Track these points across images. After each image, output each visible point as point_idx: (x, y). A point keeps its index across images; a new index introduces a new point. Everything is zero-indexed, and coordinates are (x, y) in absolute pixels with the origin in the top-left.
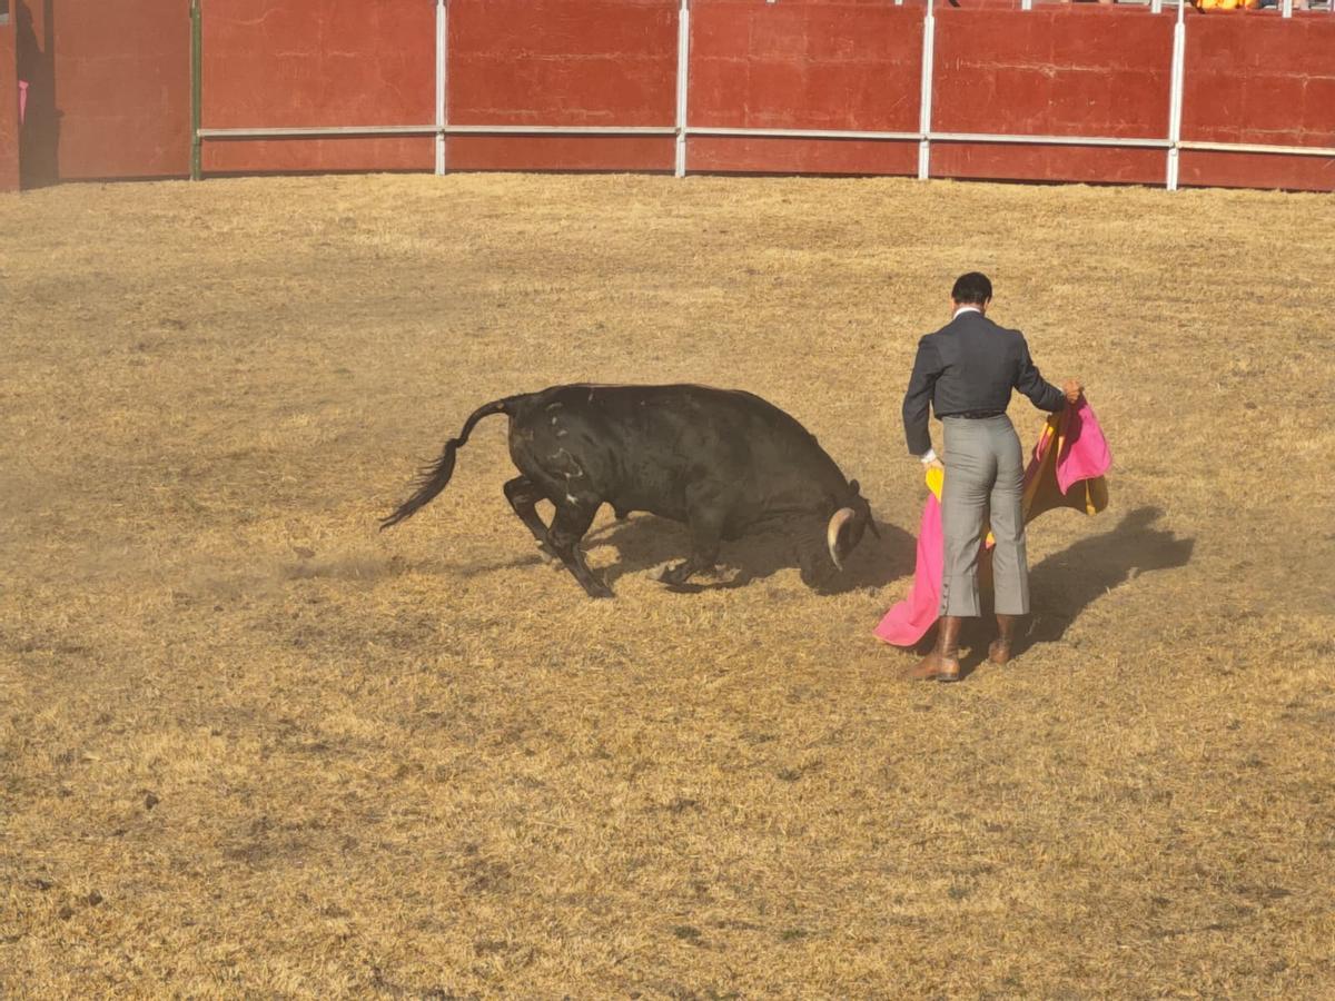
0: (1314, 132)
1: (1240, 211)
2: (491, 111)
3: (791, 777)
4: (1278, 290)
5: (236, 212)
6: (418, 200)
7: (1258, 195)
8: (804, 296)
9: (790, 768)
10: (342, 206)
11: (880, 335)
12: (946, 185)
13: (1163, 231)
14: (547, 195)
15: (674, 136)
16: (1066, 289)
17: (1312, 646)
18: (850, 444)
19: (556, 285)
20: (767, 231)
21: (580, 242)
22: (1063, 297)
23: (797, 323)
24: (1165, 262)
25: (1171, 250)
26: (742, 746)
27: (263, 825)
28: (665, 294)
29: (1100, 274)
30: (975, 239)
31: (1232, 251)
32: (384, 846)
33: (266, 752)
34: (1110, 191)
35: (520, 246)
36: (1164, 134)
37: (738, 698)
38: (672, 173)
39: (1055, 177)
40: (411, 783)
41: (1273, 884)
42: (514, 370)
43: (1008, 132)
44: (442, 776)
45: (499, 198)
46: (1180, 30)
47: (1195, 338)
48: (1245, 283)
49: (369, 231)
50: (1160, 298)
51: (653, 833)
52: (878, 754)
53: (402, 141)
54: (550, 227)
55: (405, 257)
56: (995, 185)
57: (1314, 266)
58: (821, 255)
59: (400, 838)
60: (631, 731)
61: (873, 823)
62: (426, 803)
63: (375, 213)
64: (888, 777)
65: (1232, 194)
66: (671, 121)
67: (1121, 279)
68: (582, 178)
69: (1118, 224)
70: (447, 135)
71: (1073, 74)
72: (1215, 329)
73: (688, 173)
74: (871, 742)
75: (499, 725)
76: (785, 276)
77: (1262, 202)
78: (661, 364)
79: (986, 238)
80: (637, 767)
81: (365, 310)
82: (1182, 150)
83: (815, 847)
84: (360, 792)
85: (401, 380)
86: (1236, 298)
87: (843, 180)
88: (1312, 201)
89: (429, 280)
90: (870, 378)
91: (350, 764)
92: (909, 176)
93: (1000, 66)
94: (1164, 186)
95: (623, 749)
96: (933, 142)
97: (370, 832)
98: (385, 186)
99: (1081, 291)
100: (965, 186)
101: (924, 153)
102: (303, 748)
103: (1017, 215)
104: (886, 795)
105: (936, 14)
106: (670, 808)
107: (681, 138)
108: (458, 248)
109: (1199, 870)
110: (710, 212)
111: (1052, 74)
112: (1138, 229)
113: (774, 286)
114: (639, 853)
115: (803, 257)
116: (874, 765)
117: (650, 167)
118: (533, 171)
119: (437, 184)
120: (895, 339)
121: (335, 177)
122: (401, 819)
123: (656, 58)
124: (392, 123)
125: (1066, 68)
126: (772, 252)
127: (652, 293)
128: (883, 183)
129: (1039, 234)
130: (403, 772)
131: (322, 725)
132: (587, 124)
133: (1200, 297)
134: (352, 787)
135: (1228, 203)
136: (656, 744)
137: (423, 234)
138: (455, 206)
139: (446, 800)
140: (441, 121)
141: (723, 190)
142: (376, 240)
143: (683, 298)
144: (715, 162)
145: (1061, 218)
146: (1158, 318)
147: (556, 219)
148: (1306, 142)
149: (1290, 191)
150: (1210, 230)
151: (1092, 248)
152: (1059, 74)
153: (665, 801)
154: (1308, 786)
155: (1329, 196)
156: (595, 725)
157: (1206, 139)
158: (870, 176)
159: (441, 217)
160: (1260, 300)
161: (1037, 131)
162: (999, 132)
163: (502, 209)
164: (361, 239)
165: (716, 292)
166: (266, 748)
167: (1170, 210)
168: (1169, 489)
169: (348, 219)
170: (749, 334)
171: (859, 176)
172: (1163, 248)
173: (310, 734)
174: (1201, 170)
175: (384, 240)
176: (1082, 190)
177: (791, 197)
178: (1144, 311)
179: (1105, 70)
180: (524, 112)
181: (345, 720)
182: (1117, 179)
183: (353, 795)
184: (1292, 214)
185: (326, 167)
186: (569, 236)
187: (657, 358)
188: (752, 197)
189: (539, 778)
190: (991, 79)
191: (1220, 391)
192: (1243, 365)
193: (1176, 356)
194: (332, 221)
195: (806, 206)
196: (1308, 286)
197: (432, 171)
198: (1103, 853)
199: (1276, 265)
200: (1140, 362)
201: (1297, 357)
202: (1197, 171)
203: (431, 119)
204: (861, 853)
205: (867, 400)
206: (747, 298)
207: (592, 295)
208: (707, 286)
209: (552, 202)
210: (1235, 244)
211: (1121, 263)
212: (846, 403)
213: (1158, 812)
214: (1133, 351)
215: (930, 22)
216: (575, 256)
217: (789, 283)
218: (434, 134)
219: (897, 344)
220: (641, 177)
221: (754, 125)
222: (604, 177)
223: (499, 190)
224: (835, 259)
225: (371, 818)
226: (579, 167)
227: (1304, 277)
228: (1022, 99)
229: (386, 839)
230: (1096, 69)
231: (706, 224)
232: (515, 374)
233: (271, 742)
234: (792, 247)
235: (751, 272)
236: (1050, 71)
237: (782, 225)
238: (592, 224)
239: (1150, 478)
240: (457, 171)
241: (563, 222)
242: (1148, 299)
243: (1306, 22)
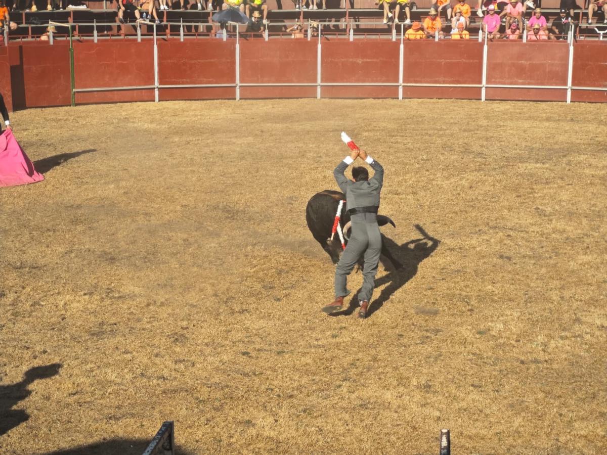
0: (446, 79)
1: (423, 106)
2: (173, 80)
3: (279, 300)
4: (436, 132)
5: (87, 117)
6: (150, 111)
7: (429, 100)
8: (280, 139)
9: (278, 297)
10: (124, 113)
11: (305, 151)
12: (327, 100)
13: (398, 114)
14: (193, 108)
15: (235, 87)
16: (366, 134)
17: (449, 249)
18: (296, 188)
19: (197, 138)
20: (267, 118)
21: (204, 123)
22: (365, 137)
23: (277, 148)
24: (399, 123)
25: (401, 120)
26: (263, 291)
27: (102, 324)
28: (234, 140)
29: (377, 128)
30: (336, 118)
31: (420, 119)
32: (143, 329)
33: (102, 299)
34: (380, 101)
35: (184, 125)
36: (397, 81)
37: (261, 274)
38: (235, 99)
39: (363, 97)
40: (151, 307)
41: (437, 328)
42: (183, 167)
43: (347, 82)
44: (162, 304)
45: (177, 109)
46: (402, 46)
47: (409, 149)
48: (425, 130)
49: (133, 122)
50: (397, 136)
51: (233, 321)
52: (307, 291)
53: (144, 91)
54: (194, 119)
55: (146, 131)
56: (343, 100)
57: (447, 124)
58: (285, 125)
59: (149, 326)
60: (225, 287)
61: (306, 314)
62: (157, 314)
63: (135, 116)
64: (311, 299)
65: (420, 100)
66: (234, 81)
67: (384, 130)
68: (205, 102)
69: (383, 112)
70: (159, 89)
71: (367, 62)
72: (415, 146)
73: (240, 99)
74: (305, 287)
75: (181, 287)
76: (273, 133)
77: (430, 103)
78: (233, 164)
79: (340, 118)
80: (227, 299)
81: (132, 149)
82: (404, 86)
83: (288, 323)
84: (134, 311)
85: (145, 172)
86: (422, 135)
87: (292, 100)
88: (447, 102)
89: (154, 137)
90: (303, 166)
91: (131, 303)
92: (314, 98)
93: (343, 60)
94: (398, 98)
95: (223, 293)
96: (321, 86)
97: (139, 325)
98: (138, 106)
99: (371, 134)
100: (333, 101)
101: (319, 90)
102: (115, 298)
103: (350, 109)
104: (310, 305)
105: (321, 43)
106: (239, 312)
107: (238, 87)
108: (164, 127)
109: (413, 324)
110: (248, 112)
111: (360, 62)
112: (390, 113)
113: (270, 136)
114: (229, 328)
115: (279, 126)
116: (306, 294)
117: (228, 97)
118: (188, 100)
119: (156, 105)
120: (310, 152)
121: (121, 104)
122: (149, 320)
123: (229, 60)
124: (140, 85)
125: (365, 60)
126: (269, 125)
127: (229, 140)
128: (305, 100)
129: (357, 116)
130: (148, 305)
131: (121, 290)
132: (206, 84)
133: (410, 135)
134: (132, 310)
135: (419, 103)
136: (234, 291)
137: (151, 122)
138: (162, 113)
139: (164, 312)
140: (157, 84)
141: (252, 104)
142: (136, 125)
143: (239, 141)
144: (249, 95)
145: (364, 110)
146: (397, 142)
147: (196, 116)
148: (444, 82)
149: (439, 99)
150: (414, 113)
151: (375, 120)
152: (363, 62)
153: (237, 310)
154: (448, 295)
155: (452, 100)
156: (213, 286)
157: (411, 82)
158: (301, 98)
159: (158, 116)
160: (430, 135)
161: (355, 82)
162: (344, 82)
163: (178, 113)
164: (131, 125)
165: (250, 139)
166: (102, 298)
167: (400, 106)
168: (401, 199)
169: (126, 118)
170: (262, 153)
171: (297, 98)
172: (398, 119)
173: (117, 293)
174: (410, 93)
175: (138, 125)
176: (371, 101)
177: (275, 106)
178: (392, 140)
179: (378, 60)
180: (185, 80)
181: (129, 288)
182: (383, 96)
183: (132, 313)
184: (439, 106)
185: (118, 101)
186: (201, 121)
187: (231, 162)
188: (262, 106)
189: (195, 304)
190: (340, 64)
191: (417, 166)
192: (425, 157)
193: (403, 155)
194: (120, 119)
195: (280, 109)
196: (445, 130)
197: (154, 101)
198: (382, 320)
199: (434, 124)
200: (391, 157)
201: (442, 154)
202: (409, 93)
203: (153, 83)
204: (303, 324)
205: (302, 173)
206: (261, 140)
207: (209, 141)
208: (247, 137)
209: (194, 110)
210: (421, 117)
211: (384, 124)
212: (295, 174)
213: (400, 306)
214: (388, 154)
215: (319, 46)
216: (203, 128)
217: (275, 135)
218: (154, 88)
219: (311, 154)
220: (225, 101)
221: (262, 82)
222: (212, 101)
223: (177, 107)
224: (290, 127)
225: (139, 320)
226: (204, 98)
227: (444, 127)
228: (350, 71)
229: (144, 327)
230: (375, 60)
231: (247, 116)
232: (184, 169)
233: (104, 296)
234: (276, 123)
235: (262, 131)
236: (360, 61)
237: (272, 115)
238: (208, 117)
239: (395, 196)
240: (162, 101)
241: (199, 117)
242: (393, 136)
243: (443, 43)
